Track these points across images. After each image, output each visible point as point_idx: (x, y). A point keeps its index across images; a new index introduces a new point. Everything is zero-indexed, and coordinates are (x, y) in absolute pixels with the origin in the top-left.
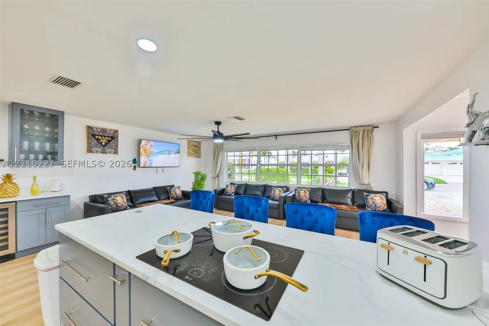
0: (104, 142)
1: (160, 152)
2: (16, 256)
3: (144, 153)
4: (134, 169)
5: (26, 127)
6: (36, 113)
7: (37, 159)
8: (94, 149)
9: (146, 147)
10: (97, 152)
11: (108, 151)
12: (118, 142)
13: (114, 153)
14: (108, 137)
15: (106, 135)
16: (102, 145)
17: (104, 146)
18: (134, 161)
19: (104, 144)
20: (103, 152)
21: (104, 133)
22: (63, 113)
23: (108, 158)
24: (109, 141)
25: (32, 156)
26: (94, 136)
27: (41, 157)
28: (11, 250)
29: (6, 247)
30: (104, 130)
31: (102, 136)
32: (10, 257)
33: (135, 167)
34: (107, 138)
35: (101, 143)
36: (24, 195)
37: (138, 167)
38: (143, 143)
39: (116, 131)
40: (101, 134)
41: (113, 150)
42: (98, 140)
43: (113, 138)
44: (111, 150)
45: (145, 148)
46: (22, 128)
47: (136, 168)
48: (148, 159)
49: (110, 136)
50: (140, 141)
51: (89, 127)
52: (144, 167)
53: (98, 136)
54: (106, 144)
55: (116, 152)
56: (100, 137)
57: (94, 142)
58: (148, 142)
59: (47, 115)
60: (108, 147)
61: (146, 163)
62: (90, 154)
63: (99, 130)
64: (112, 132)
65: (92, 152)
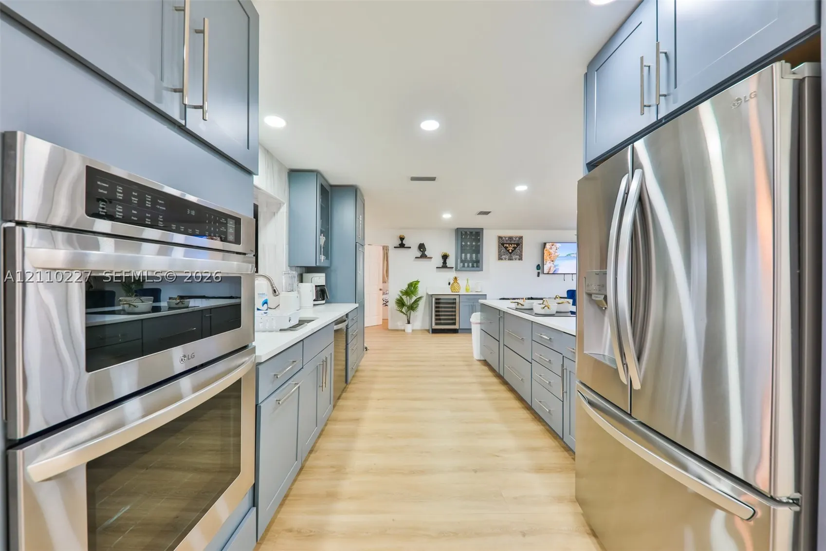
0: (510, 249)
1: (567, 255)
2: (459, 331)
3: (548, 258)
4: (538, 276)
5: (463, 243)
6: (468, 232)
7: (468, 266)
8: (503, 257)
9: (551, 251)
10: (505, 259)
11: (514, 257)
12: (522, 248)
13: (519, 260)
14: (514, 244)
15: (513, 242)
16: (509, 252)
17: (510, 253)
18: (539, 265)
19: (510, 251)
20: (510, 259)
21: (511, 241)
22: (482, 229)
23: (515, 263)
24: (515, 248)
25: (466, 264)
26: (503, 244)
27: (470, 264)
28: (456, 327)
29: (454, 324)
30: (511, 238)
31: (509, 244)
32: (455, 331)
33: (539, 273)
34: (513, 246)
35: (508, 251)
36: (462, 292)
37: (542, 273)
38: (548, 246)
39: (521, 238)
40: (509, 242)
41: (518, 257)
42: (506, 248)
43: (518, 245)
44: (516, 257)
45: (549, 252)
46: (461, 244)
47: (540, 275)
48: (553, 264)
49: (515, 243)
50: (545, 244)
51: (500, 238)
52: (548, 274)
53: (506, 244)
54: (513, 251)
55: (521, 259)
56: (507, 245)
57: (503, 250)
58: (553, 245)
59: (474, 233)
60: (514, 254)
61: (550, 269)
62: (500, 261)
63: (507, 239)
64: (517, 239)
65: (502, 259)
